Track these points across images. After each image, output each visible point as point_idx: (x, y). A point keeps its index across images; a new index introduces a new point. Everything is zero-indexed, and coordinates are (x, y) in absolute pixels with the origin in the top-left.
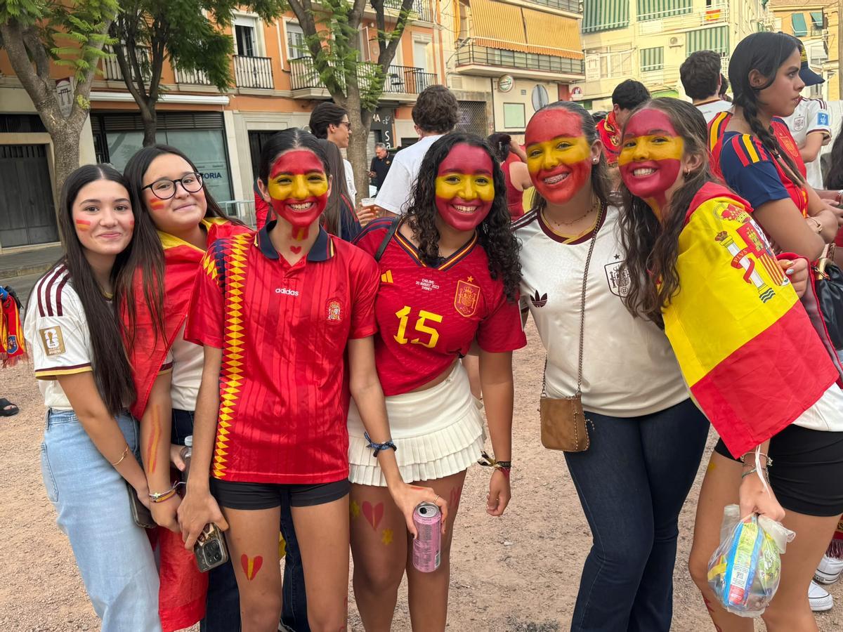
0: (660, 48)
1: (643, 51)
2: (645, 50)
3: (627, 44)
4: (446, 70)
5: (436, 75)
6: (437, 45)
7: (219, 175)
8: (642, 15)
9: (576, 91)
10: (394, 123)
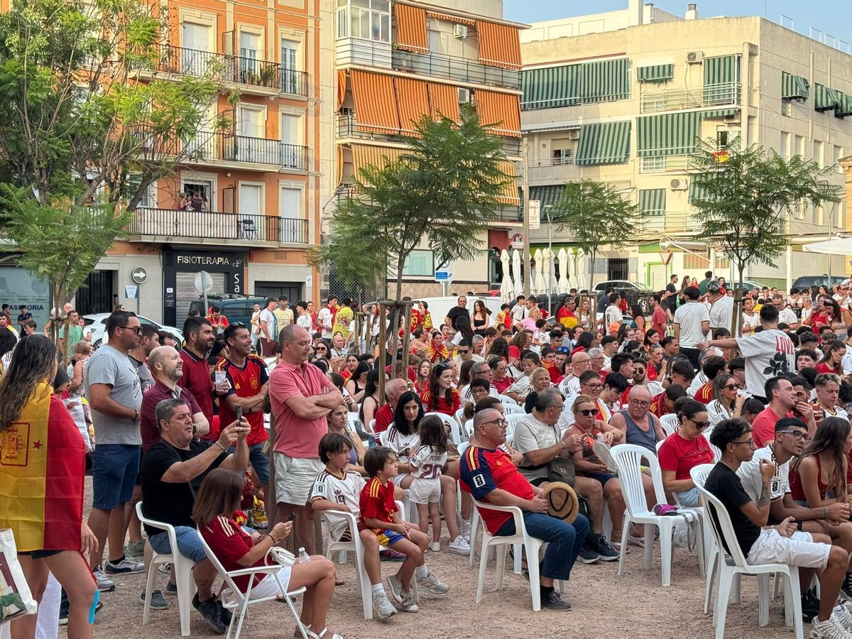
0: (661, 190)
1: (642, 192)
2: (645, 191)
3: (626, 182)
4: (322, 215)
5: (306, 221)
6: (312, 192)
7: (41, 307)
8: (642, 151)
9: (517, 239)
10: (247, 266)
